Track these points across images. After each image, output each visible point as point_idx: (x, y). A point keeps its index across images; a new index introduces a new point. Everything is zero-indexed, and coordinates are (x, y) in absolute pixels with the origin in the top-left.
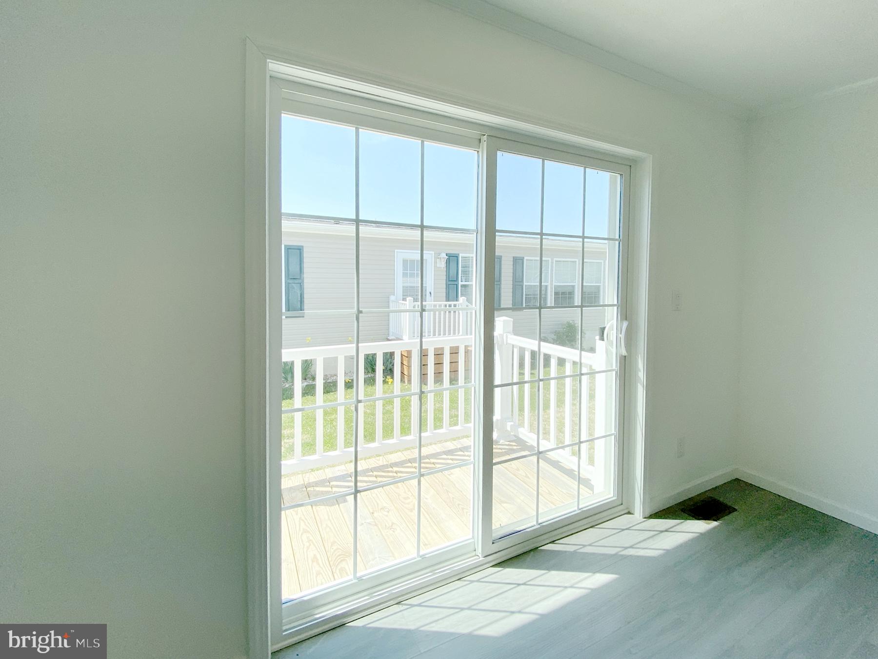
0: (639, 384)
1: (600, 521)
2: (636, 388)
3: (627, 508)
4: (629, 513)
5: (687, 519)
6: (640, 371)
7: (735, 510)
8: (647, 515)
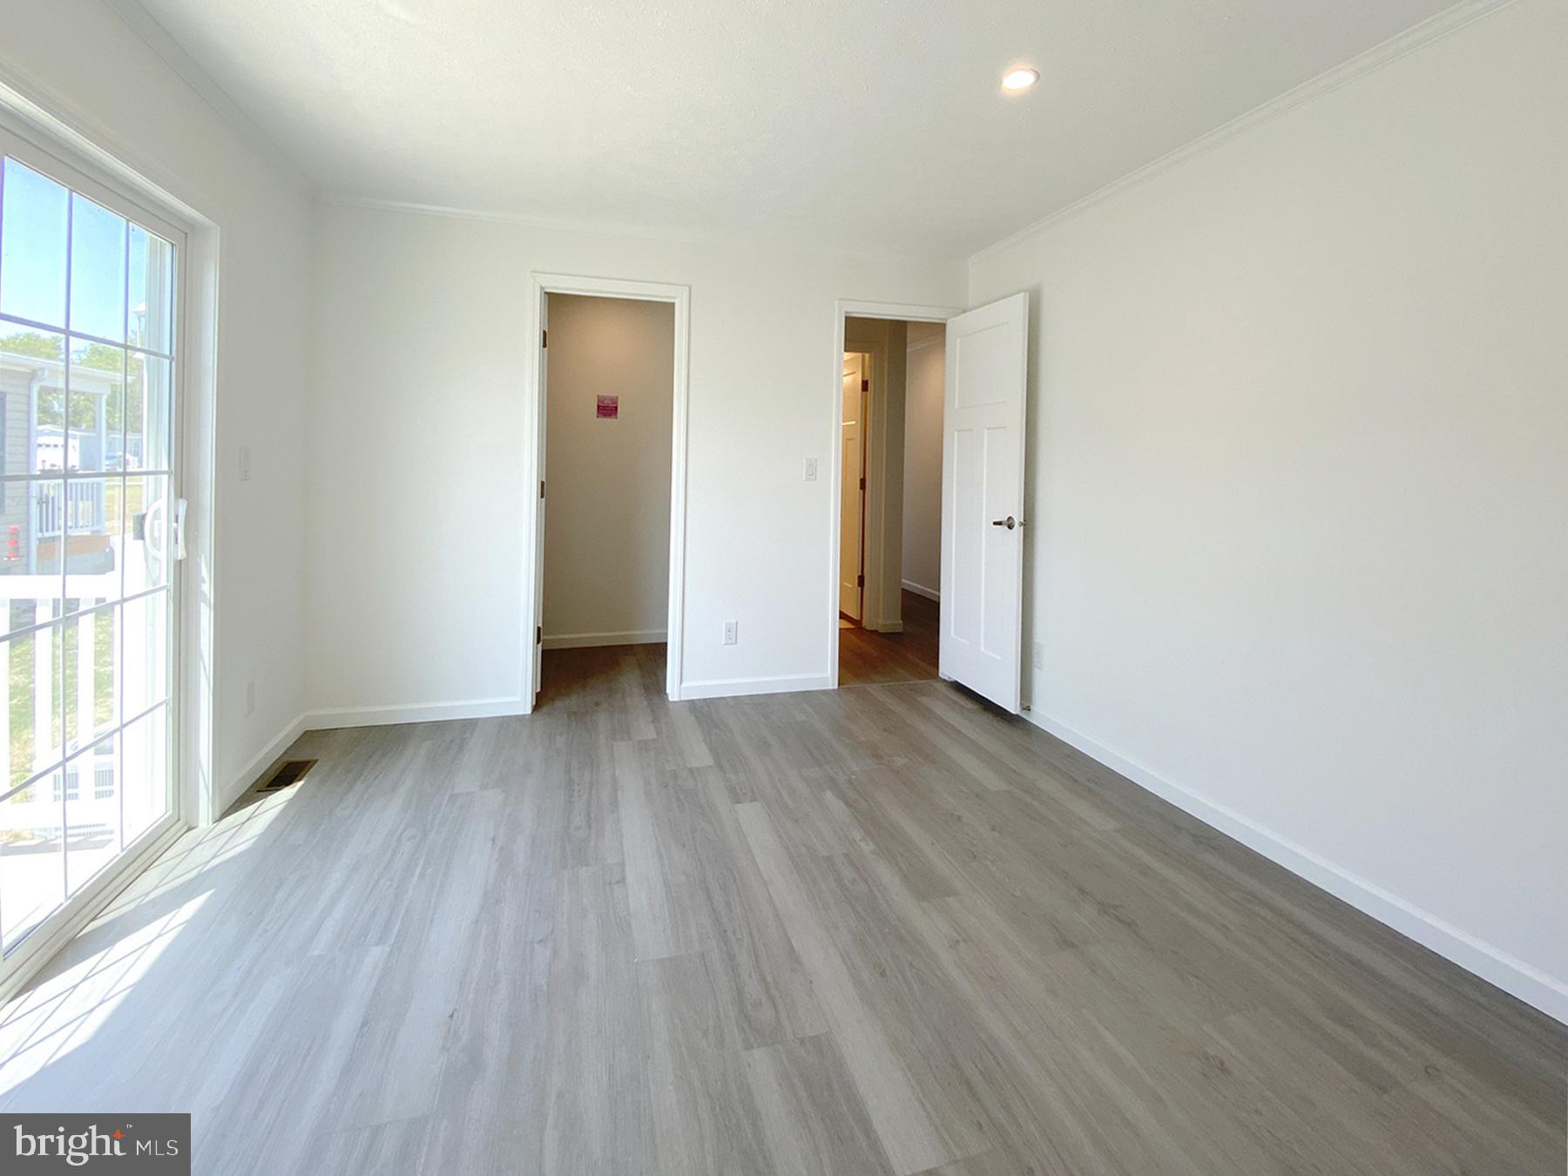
0: (202, 604)
1: (154, 858)
2: (198, 612)
3: (186, 824)
4: (190, 829)
5: (266, 797)
6: (204, 582)
7: (316, 761)
8: (218, 815)
